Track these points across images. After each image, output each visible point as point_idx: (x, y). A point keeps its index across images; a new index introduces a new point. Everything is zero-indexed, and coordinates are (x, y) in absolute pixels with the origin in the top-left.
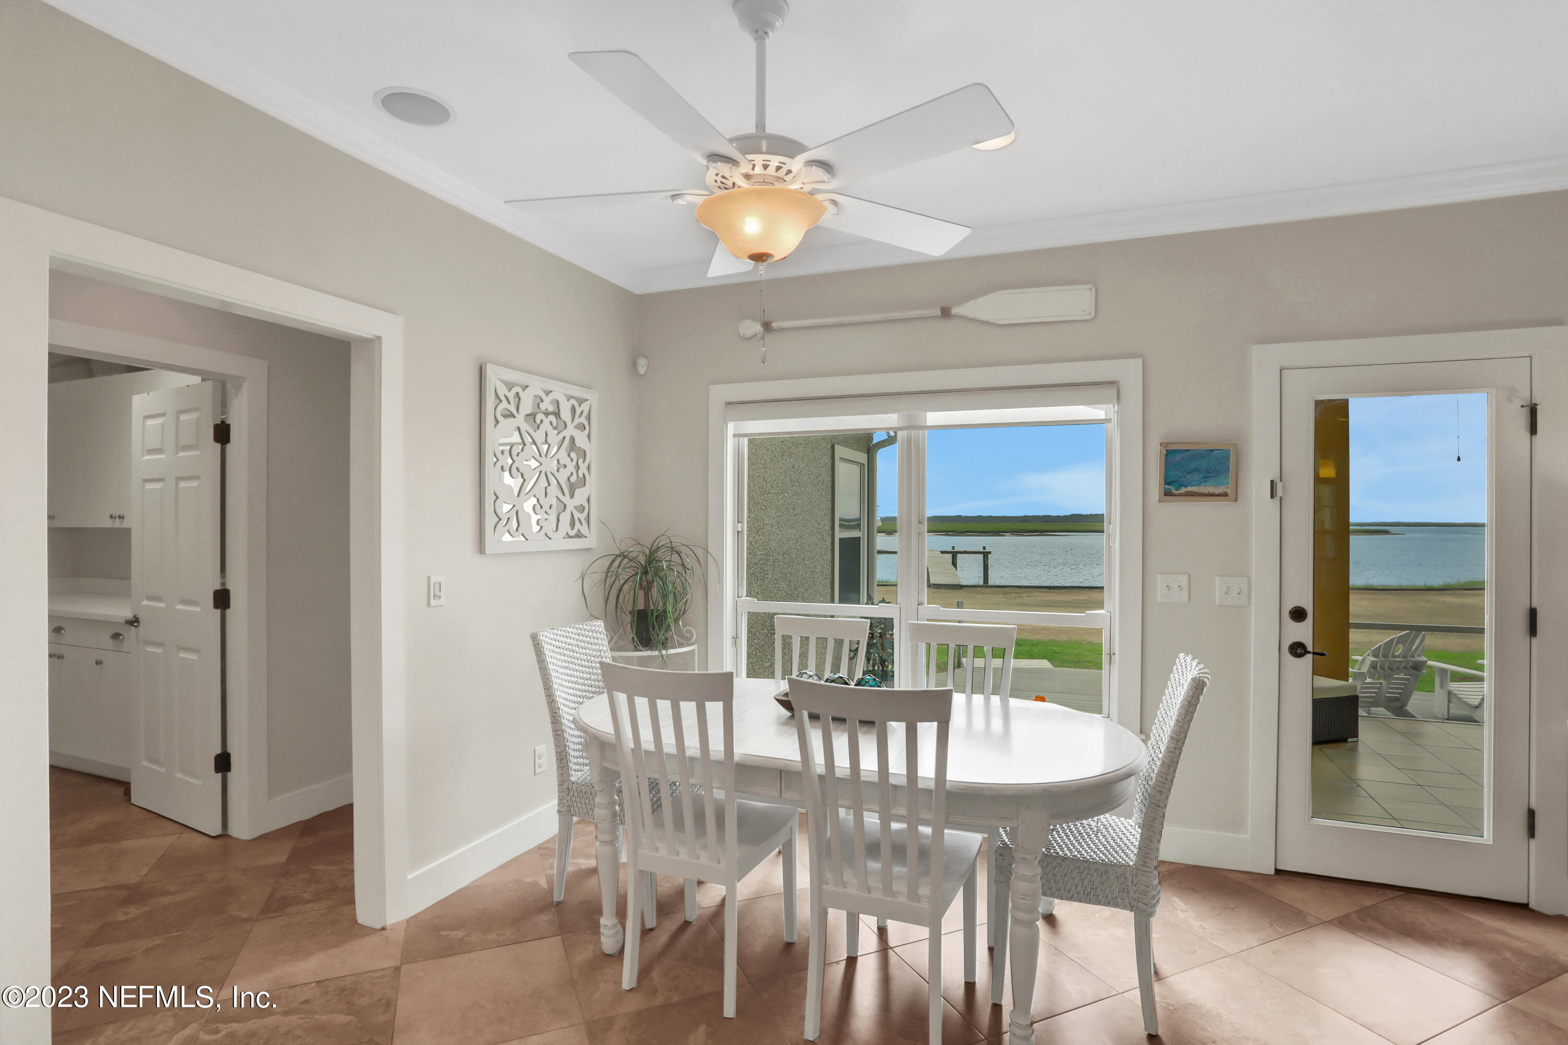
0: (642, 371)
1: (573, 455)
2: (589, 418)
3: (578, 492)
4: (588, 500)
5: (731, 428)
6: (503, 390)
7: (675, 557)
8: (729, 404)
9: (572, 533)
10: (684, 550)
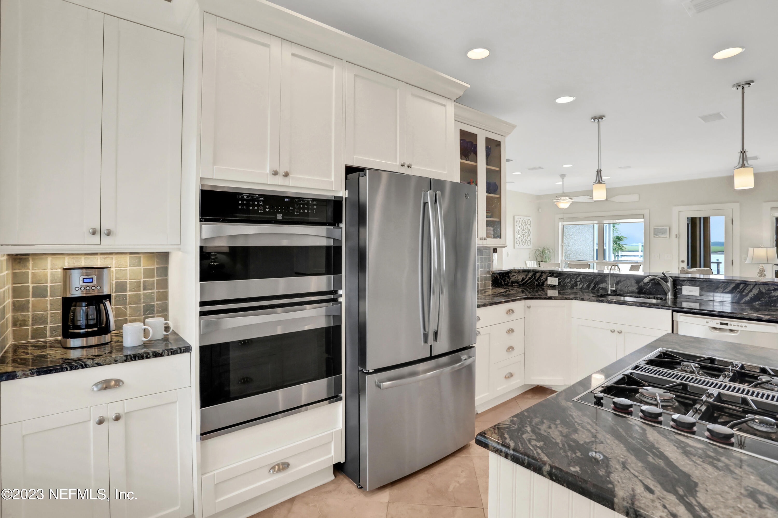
0: (540, 211)
1: (528, 230)
2: (530, 223)
3: (529, 237)
4: (530, 239)
5: (560, 223)
6: (517, 220)
7: (548, 250)
8: (560, 218)
9: (528, 245)
10: (549, 249)
